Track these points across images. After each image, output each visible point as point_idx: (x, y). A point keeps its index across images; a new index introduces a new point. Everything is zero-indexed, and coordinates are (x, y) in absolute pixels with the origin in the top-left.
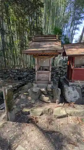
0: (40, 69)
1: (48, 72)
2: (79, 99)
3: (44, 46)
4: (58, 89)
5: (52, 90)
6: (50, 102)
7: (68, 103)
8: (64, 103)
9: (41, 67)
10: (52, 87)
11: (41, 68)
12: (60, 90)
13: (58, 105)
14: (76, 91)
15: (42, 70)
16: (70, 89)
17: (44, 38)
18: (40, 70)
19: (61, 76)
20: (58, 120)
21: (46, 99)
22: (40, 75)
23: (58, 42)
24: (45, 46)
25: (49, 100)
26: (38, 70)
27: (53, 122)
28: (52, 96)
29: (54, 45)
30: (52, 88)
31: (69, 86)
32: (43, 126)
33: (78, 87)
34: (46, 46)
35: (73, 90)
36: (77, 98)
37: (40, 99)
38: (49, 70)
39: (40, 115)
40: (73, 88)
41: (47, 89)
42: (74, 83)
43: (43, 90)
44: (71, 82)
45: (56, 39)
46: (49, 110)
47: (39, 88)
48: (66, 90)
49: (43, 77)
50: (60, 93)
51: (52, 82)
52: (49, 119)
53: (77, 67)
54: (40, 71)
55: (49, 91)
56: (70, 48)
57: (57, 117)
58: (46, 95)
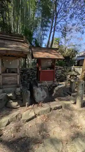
0: (6, 71)
1: (16, 74)
2: (46, 97)
3: (9, 45)
4: (27, 92)
5: (21, 93)
6: (19, 106)
7: (37, 103)
8: (33, 105)
9: (7, 68)
10: (21, 90)
11: (8, 70)
12: (29, 92)
13: (28, 108)
14: (44, 91)
15: (9, 72)
16: (39, 90)
17: (9, 36)
18: (7, 73)
19: (32, 78)
20: (27, 123)
21: (14, 104)
22: (6, 78)
23: (26, 44)
24: (11, 46)
25: (17, 105)
26: (3, 73)
27: (21, 128)
28: (21, 100)
29: (21, 46)
30: (21, 92)
31: (38, 87)
32: (9, 137)
33: (45, 87)
34: (13, 46)
35: (42, 90)
36: (45, 97)
37: (8, 106)
38: (17, 73)
39: (6, 126)
40: (42, 88)
41: (15, 93)
42: (42, 84)
43: (11, 95)
44: (40, 83)
45: (23, 40)
46: (17, 116)
47: (5, 94)
48: (35, 91)
49: (10, 81)
50: (29, 95)
51: (21, 85)
52: (16, 127)
53: (44, 69)
54: (5, 74)
55: (17, 95)
56: (38, 51)
57: (25, 121)
58: (15, 101)
